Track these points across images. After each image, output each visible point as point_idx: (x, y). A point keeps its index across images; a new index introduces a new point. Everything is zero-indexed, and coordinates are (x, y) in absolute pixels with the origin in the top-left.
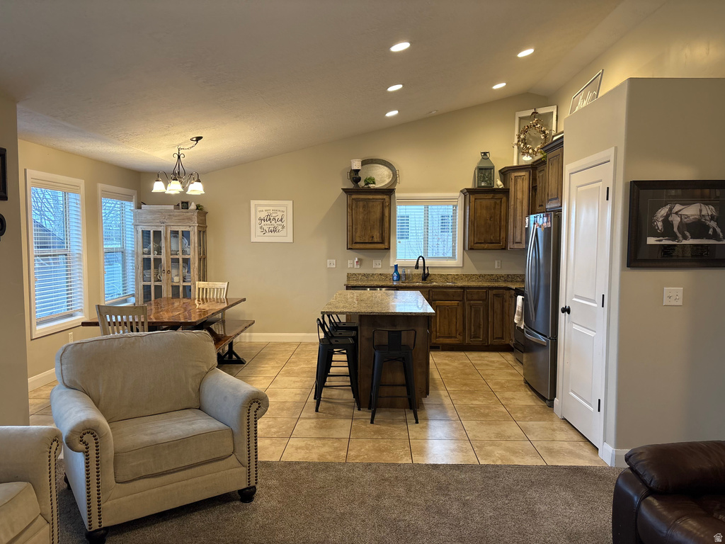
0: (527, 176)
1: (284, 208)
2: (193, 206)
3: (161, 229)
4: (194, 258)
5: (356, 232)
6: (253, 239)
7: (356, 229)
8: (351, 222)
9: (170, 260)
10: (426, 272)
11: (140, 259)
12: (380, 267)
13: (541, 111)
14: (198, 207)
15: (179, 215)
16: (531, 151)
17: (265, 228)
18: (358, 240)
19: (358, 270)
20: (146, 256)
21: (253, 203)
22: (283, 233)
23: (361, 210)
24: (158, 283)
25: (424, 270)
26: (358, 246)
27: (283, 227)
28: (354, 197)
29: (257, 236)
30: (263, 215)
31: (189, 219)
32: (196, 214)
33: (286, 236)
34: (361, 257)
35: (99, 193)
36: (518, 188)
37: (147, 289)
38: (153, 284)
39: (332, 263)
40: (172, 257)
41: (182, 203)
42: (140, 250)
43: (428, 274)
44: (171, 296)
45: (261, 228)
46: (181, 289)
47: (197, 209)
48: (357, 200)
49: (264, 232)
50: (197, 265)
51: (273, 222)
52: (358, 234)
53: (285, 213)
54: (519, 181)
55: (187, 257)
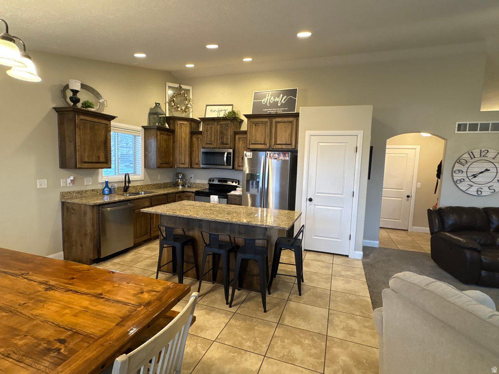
0: (188, 125)
5: (85, 152)
7: (84, 149)
8: (80, 141)
10: (127, 185)
12: (91, 183)
13: (184, 87)
16: (179, 109)
18: (86, 160)
19: (70, 188)
25: (125, 184)
26: (86, 165)
34: (78, 175)
36: (183, 131)
39: (43, 184)
43: (129, 187)
48: (84, 121)
52: (87, 154)
54: (183, 127)
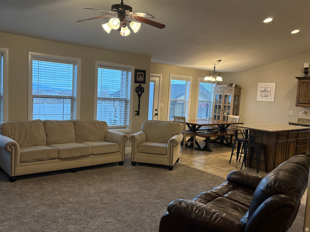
1: (272, 86)
2: (234, 85)
3: (222, 94)
4: (231, 106)
5: (301, 98)
6: (258, 100)
7: (301, 96)
8: (299, 93)
9: (223, 106)
11: (214, 105)
14: (236, 86)
15: (228, 89)
17: (263, 95)
18: (301, 102)
19: (304, 117)
20: (216, 104)
21: (259, 84)
22: (270, 97)
23: (305, 87)
24: (219, 115)
26: (301, 105)
27: (270, 95)
28: (302, 81)
29: (259, 98)
30: (263, 89)
31: (232, 90)
32: (234, 88)
33: (271, 99)
34: (306, 110)
35: (199, 80)
37: (215, 116)
38: (217, 114)
39: (291, 113)
40: (224, 105)
41: (230, 84)
42: (214, 102)
44: (222, 120)
45: (261, 95)
46: (226, 117)
47: (235, 86)
48: (303, 83)
49: (262, 97)
50: (232, 109)
51: (266, 92)
52: (302, 99)
53: (272, 89)
55: (229, 105)
